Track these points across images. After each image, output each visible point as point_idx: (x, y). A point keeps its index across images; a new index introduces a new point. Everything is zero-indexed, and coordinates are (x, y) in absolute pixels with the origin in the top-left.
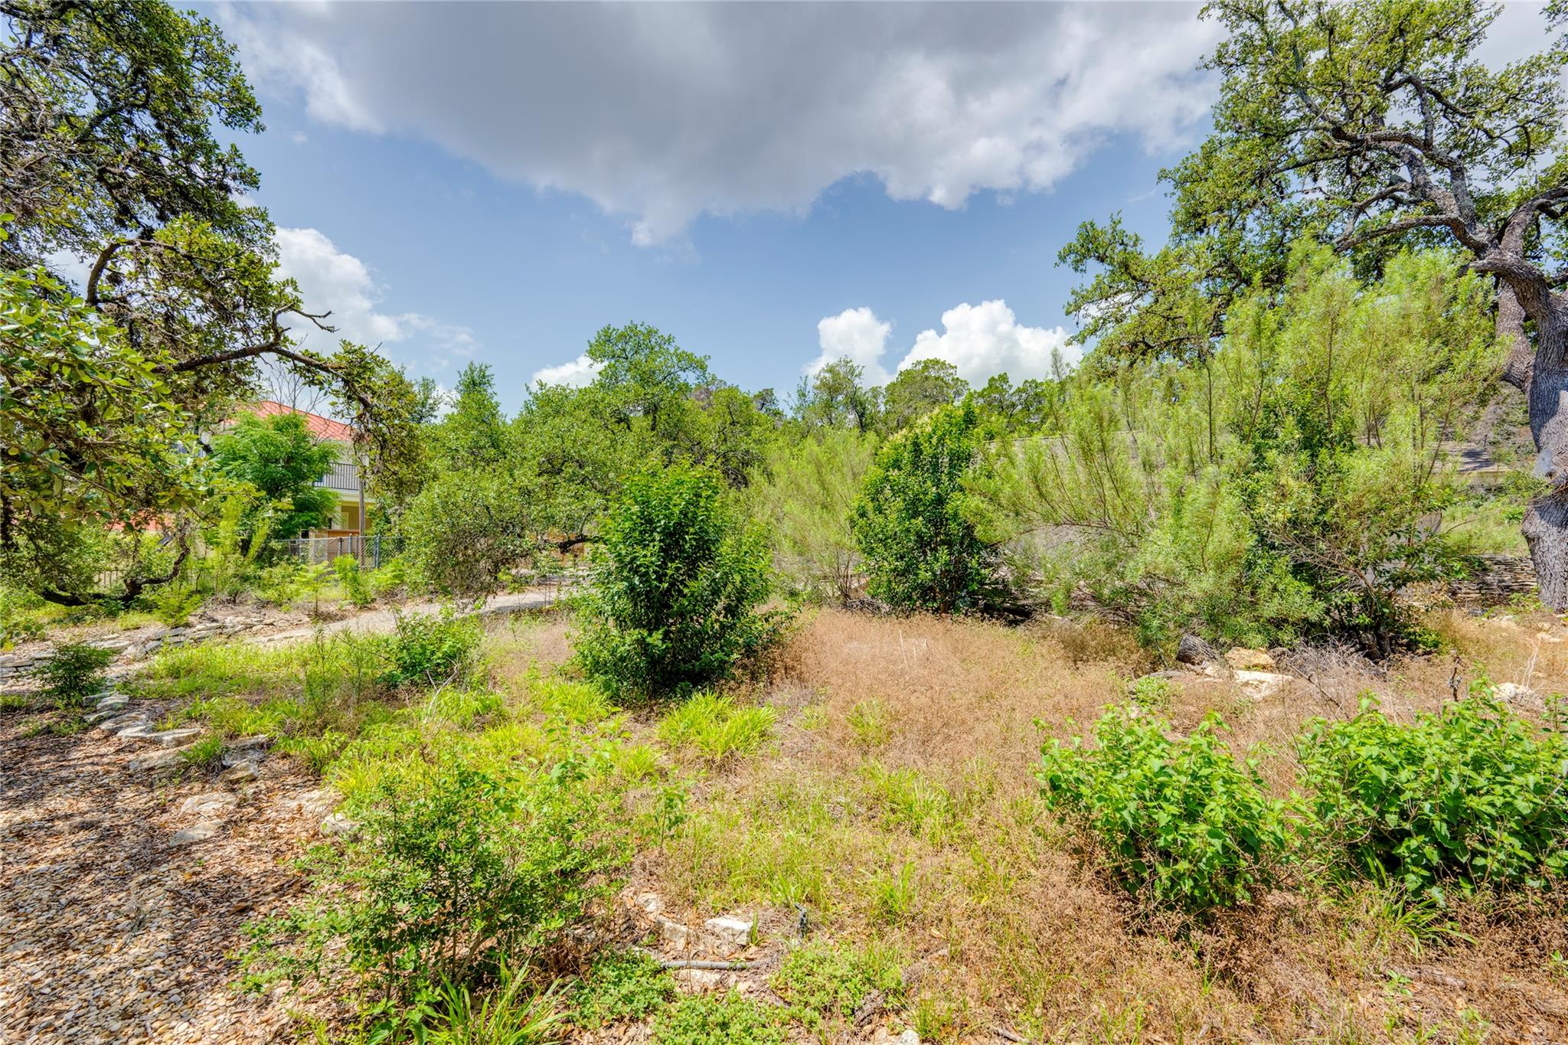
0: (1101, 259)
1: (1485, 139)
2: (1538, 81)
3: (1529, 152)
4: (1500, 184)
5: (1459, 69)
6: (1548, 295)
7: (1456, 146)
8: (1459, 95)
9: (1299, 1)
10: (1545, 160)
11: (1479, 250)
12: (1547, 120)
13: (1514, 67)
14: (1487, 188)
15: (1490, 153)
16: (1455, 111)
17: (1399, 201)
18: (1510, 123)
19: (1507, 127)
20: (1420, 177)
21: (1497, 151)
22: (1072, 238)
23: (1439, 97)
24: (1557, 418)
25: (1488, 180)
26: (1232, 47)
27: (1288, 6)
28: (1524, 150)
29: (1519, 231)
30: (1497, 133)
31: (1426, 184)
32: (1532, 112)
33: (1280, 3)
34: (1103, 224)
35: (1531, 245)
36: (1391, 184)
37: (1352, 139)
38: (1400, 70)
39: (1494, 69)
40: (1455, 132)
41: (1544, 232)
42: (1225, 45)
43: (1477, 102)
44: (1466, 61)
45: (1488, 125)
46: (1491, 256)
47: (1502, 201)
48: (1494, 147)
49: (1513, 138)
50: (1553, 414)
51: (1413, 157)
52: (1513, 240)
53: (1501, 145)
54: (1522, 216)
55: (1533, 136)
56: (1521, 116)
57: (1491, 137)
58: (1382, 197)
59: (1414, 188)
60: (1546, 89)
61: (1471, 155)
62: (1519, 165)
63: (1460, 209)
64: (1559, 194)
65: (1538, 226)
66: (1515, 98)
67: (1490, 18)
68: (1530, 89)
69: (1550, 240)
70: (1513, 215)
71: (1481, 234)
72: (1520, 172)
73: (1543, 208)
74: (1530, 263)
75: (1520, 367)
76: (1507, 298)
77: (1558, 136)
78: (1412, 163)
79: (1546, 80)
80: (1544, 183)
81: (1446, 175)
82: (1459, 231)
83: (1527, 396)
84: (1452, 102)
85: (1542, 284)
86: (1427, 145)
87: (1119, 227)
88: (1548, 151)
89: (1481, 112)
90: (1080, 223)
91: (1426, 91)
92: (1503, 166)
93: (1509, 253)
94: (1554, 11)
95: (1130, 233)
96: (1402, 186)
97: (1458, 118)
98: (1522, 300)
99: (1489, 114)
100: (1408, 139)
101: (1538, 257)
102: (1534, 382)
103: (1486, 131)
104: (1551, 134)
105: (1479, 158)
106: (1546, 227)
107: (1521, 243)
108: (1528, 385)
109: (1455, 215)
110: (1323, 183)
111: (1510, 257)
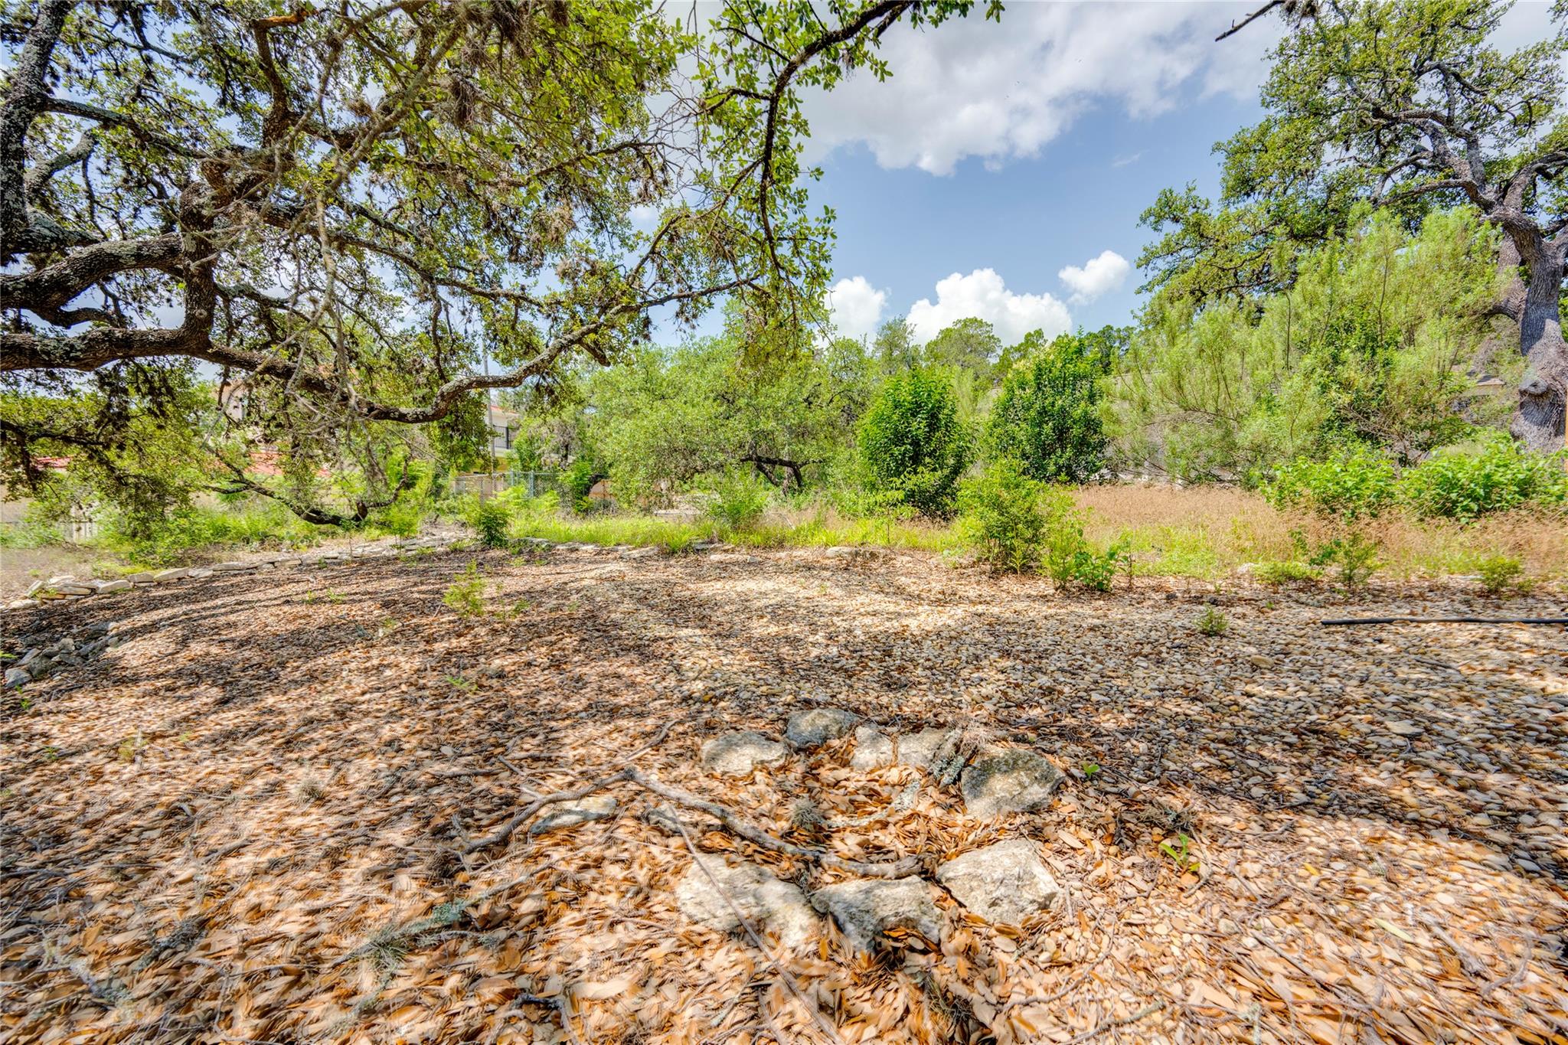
0: (1176, 220)
1: (1494, 113)
2: (1541, 64)
3: (1531, 123)
4: (1505, 150)
5: (1476, 52)
6: (1540, 243)
7: (1470, 119)
8: (1475, 75)
9: (1350, 1)
10: (1544, 130)
11: (1487, 207)
12: (1547, 97)
13: (1522, 51)
14: (1494, 154)
15: (1498, 125)
16: (1471, 89)
17: (1419, 167)
18: (1516, 99)
19: (1514, 103)
20: (1441, 147)
21: (1504, 123)
22: (1152, 203)
23: (1458, 77)
24: (1542, 341)
25: (1494, 147)
26: (1292, 41)
27: (1340, 5)
28: (1526, 121)
29: (1519, 190)
30: (1505, 107)
31: (1445, 153)
32: (1535, 89)
33: (1334, 3)
34: (1180, 192)
35: (1528, 201)
36: (1415, 153)
37: (1388, 117)
38: (1431, 59)
39: (1506, 54)
40: (1470, 107)
41: (1539, 190)
42: (1286, 40)
43: (1490, 82)
44: (1483, 45)
45: (1498, 100)
46: (1497, 211)
47: (1505, 164)
48: (1502, 119)
49: (1518, 112)
50: (1540, 337)
51: (1436, 130)
52: (1514, 198)
53: (1508, 117)
54: (1522, 177)
55: (1535, 110)
56: (1526, 93)
57: (1499, 111)
58: (1406, 163)
59: (1434, 156)
60: (1548, 70)
61: (1481, 126)
62: (1521, 134)
63: (1473, 174)
64: (1553, 158)
65: (1535, 185)
66: (1522, 78)
67: (1505, 9)
68: (1535, 71)
69: (1544, 197)
70: (1515, 177)
71: (1489, 194)
72: (1522, 140)
73: (1540, 171)
74: (1528, 216)
75: (1515, 302)
76: (1508, 247)
77: (1556, 110)
78: (1434, 135)
79: (1549, 63)
80: (1542, 149)
81: (1461, 144)
82: (1472, 192)
83: (1519, 325)
84: (1468, 81)
85: (1536, 233)
86: (1449, 121)
87: (1193, 193)
88: (1547, 122)
89: (1492, 89)
90: (1161, 190)
91: (1450, 76)
92: (1508, 136)
93: (1512, 208)
94: (1559, 10)
95: (1203, 198)
96: (1425, 154)
97: (1473, 95)
98: (1520, 247)
99: (1499, 91)
100: (1434, 116)
101: (1533, 213)
102: (1526, 313)
103: (1496, 107)
104: (1550, 108)
105: (1488, 129)
106: (1541, 186)
107: (1520, 201)
108: (1520, 316)
109: (1469, 179)
110: (1353, 152)
111: (1512, 212)
